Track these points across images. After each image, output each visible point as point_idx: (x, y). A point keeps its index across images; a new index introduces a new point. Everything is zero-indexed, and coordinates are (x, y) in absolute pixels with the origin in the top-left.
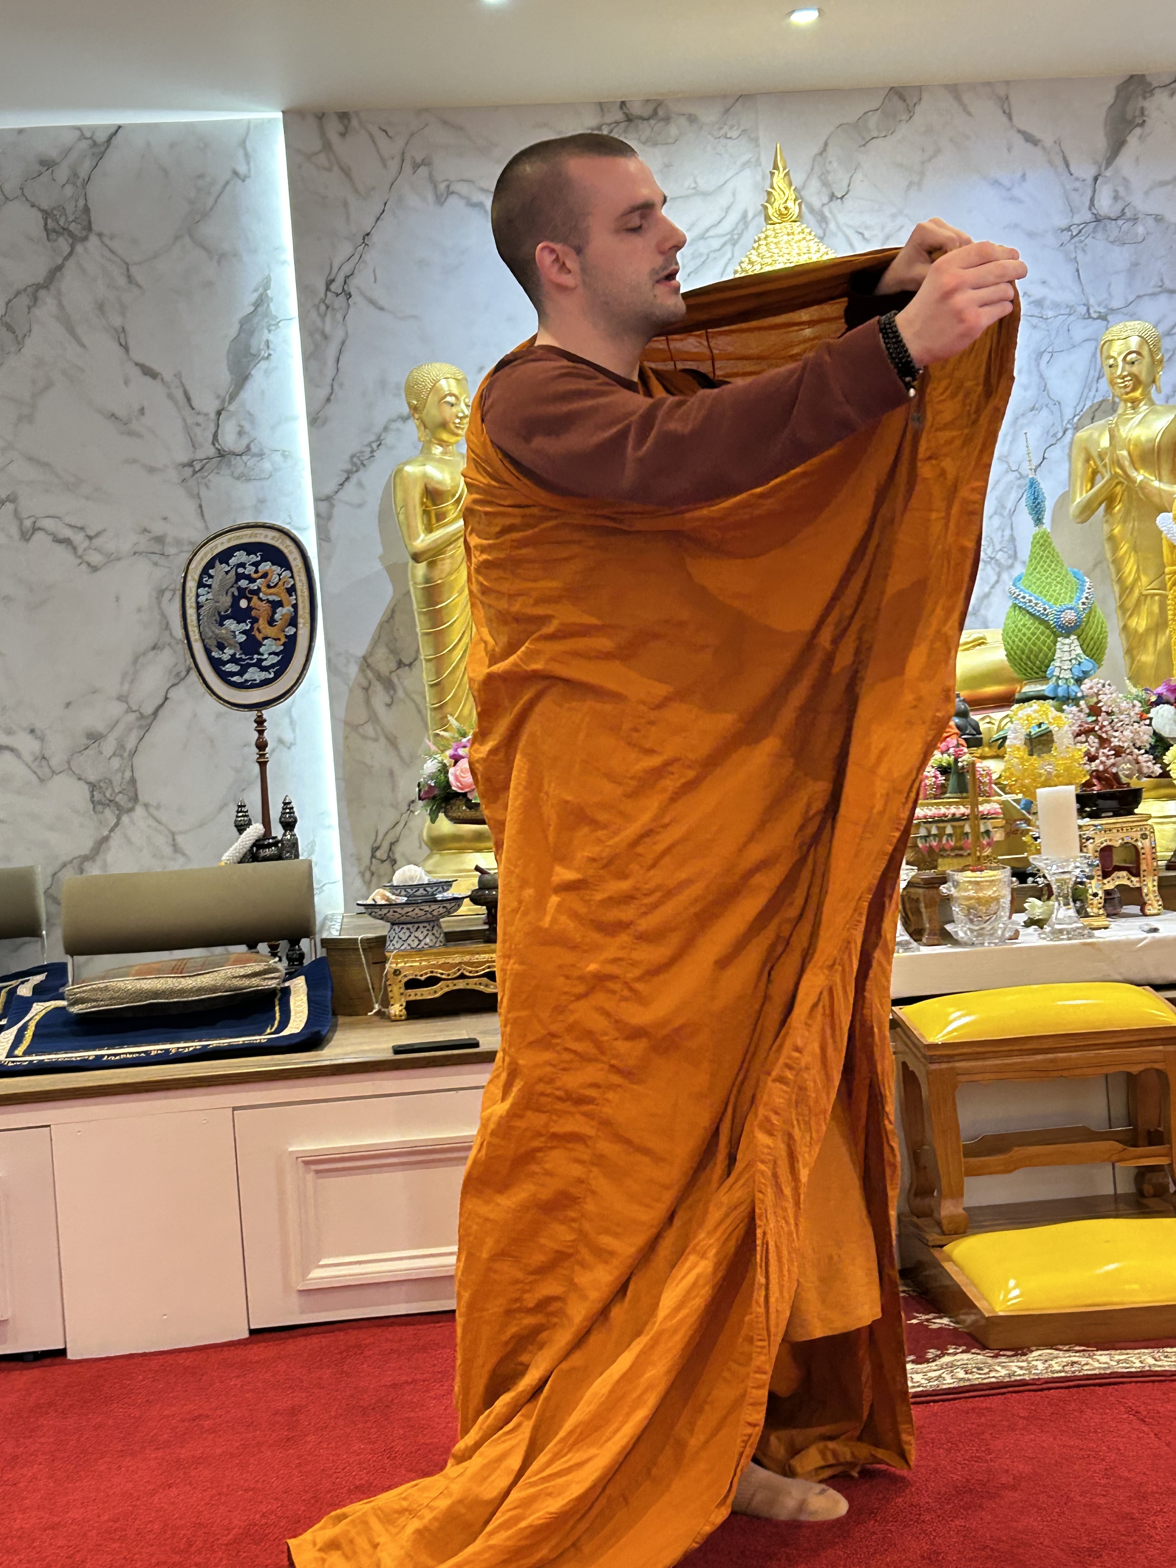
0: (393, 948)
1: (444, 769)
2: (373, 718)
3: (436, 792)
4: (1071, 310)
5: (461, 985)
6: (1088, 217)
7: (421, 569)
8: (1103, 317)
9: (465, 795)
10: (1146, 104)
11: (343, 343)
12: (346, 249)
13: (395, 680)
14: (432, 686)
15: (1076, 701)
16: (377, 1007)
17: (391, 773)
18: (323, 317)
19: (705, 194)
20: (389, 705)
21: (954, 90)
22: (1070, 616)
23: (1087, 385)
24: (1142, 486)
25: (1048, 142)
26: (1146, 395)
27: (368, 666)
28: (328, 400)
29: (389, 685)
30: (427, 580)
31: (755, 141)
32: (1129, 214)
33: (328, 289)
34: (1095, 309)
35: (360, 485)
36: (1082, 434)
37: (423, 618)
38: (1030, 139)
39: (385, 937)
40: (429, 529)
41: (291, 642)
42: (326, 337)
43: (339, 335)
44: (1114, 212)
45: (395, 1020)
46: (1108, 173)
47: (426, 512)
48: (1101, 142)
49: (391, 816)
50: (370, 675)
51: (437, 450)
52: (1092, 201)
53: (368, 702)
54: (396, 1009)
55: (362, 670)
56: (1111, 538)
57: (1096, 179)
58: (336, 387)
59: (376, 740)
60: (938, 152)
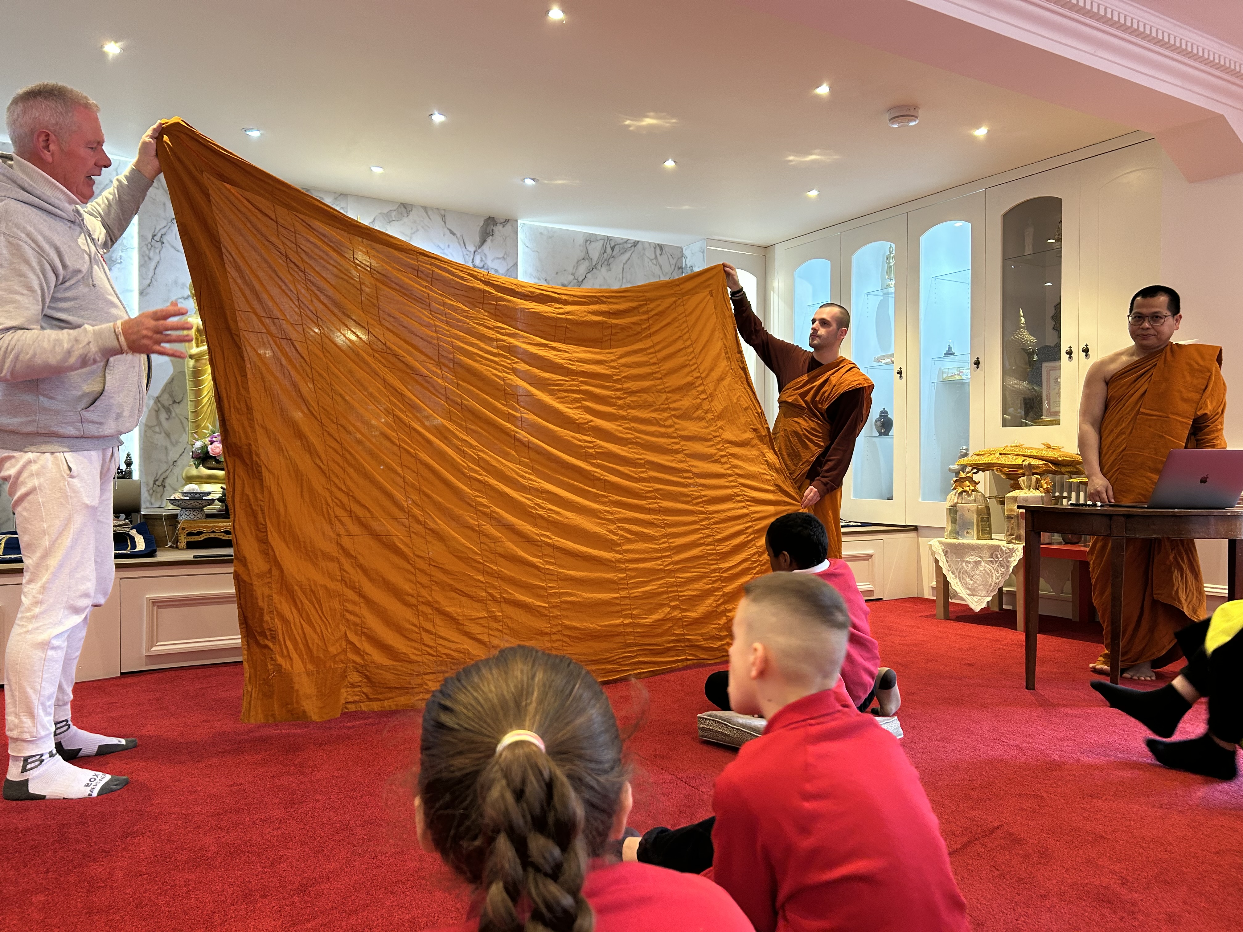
0: (182, 518)
1: (205, 446)
2: (159, 424)
3: (201, 455)
5: (212, 535)
7: (192, 362)
9: (215, 457)
10: (494, 228)
11: (158, 262)
12: (163, 223)
13: (171, 409)
16: (170, 544)
17: (166, 448)
18: (149, 250)
20: (167, 419)
21: (425, 208)
25: (458, 235)
27: (159, 401)
28: (149, 285)
29: (168, 410)
30: (194, 367)
32: (486, 267)
33: (153, 238)
37: (191, 383)
38: (452, 233)
39: (177, 514)
40: (197, 346)
42: (150, 259)
43: (157, 258)
44: (481, 265)
45: (182, 548)
46: (479, 251)
47: (197, 339)
48: (477, 239)
49: (164, 467)
50: (160, 405)
52: (473, 260)
53: (157, 417)
54: (182, 544)
55: (155, 403)
57: (475, 252)
58: (153, 280)
59: (160, 433)
60: (417, 230)
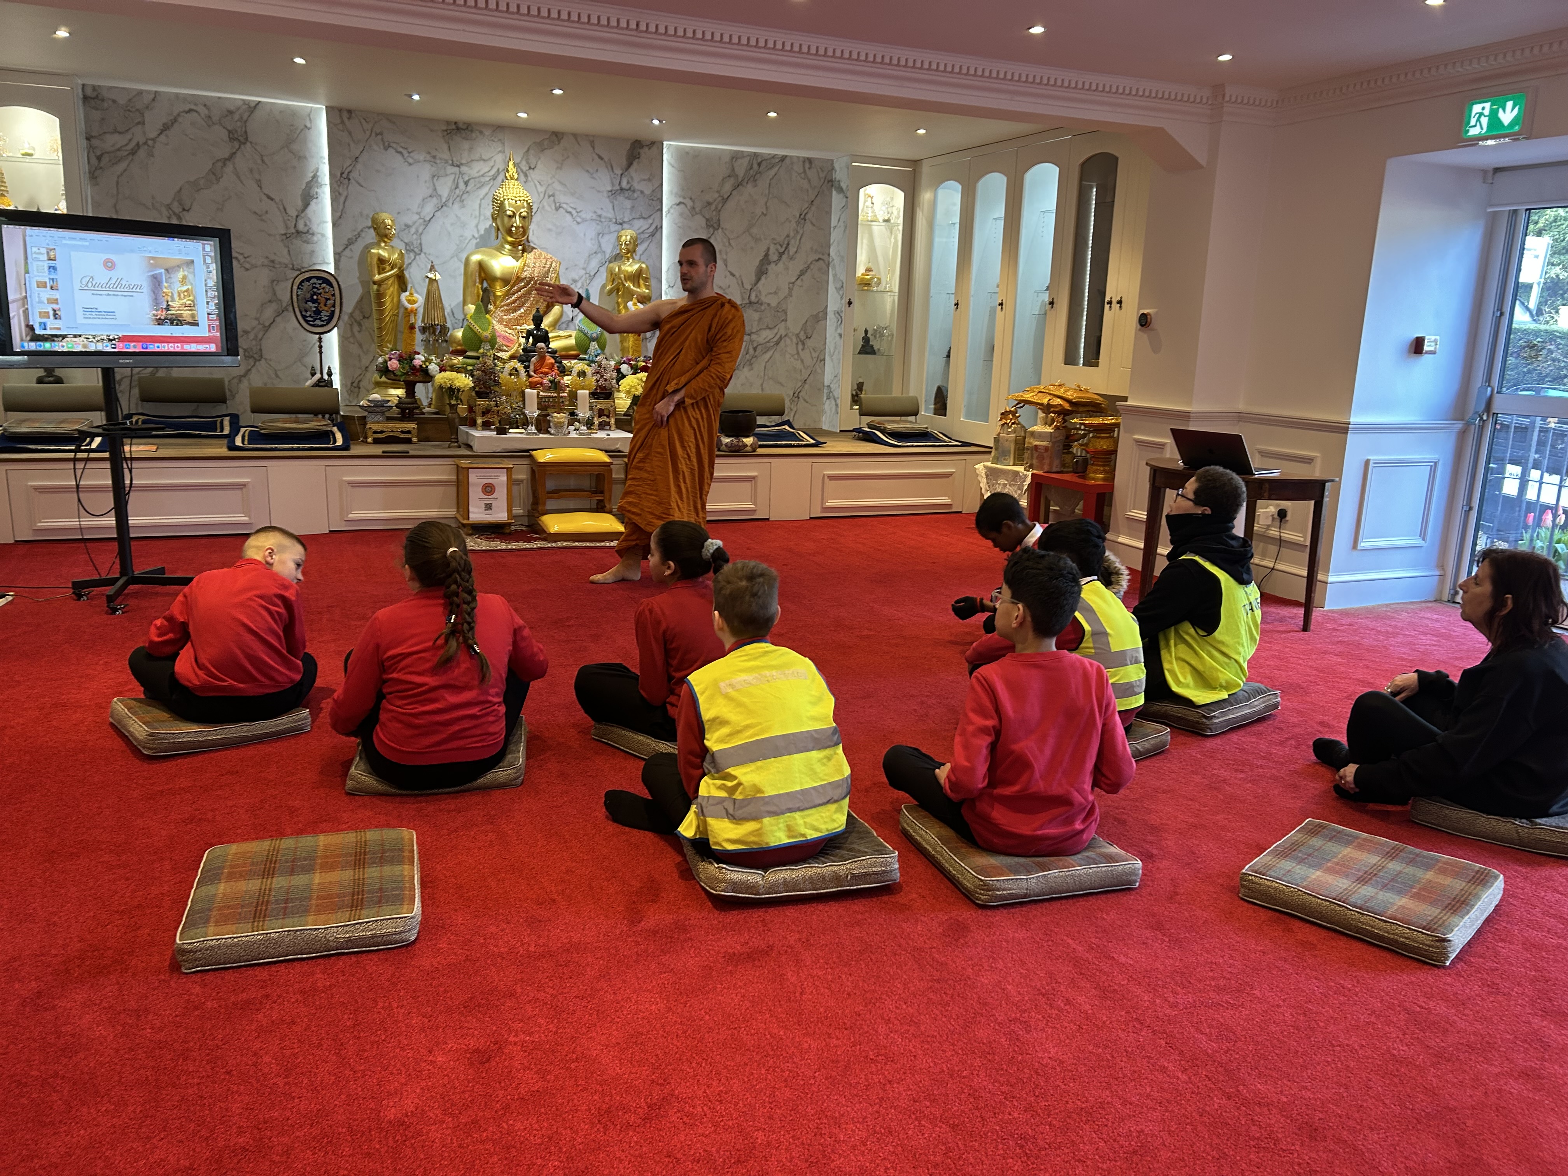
0: (369, 420)
2: (353, 335)
3: (383, 369)
4: (610, 220)
5: (392, 434)
6: (618, 188)
7: (375, 287)
8: (621, 224)
9: (393, 371)
10: (640, 152)
11: (346, 197)
12: (348, 162)
15: (595, 362)
16: (364, 439)
17: (359, 356)
18: (339, 186)
19: (484, 160)
20: (359, 332)
21: (575, 136)
22: (595, 335)
24: (628, 288)
25: (606, 160)
26: (632, 255)
27: (352, 317)
28: (340, 216)
29: (360, 325)
30: (378, 290)
31: (503, 144)
32: (632, 189)
33: (341, 176)
34: (619, 221)
35: (351, 250)
36: (611, 265)
37: (375, 303)
38: (601, 158)
39: (366, 417)
40: (379, 274)
41: (333, 313)
42: (340, 194)
43: (345, 194)
44: (627, 187)
45: (369, 443)
46: (626, 174)
47: (379, 267)
48: (624, 163)
49: (359, 372)
50: (353, 320)
51: (383, 244)
52: (620, 182)
53: (352, 330)
54: (370, 440)
55: (349, 318)
57: (622, 175)
58: (343, 212)
59: (355, 344)
60: (568, 157)
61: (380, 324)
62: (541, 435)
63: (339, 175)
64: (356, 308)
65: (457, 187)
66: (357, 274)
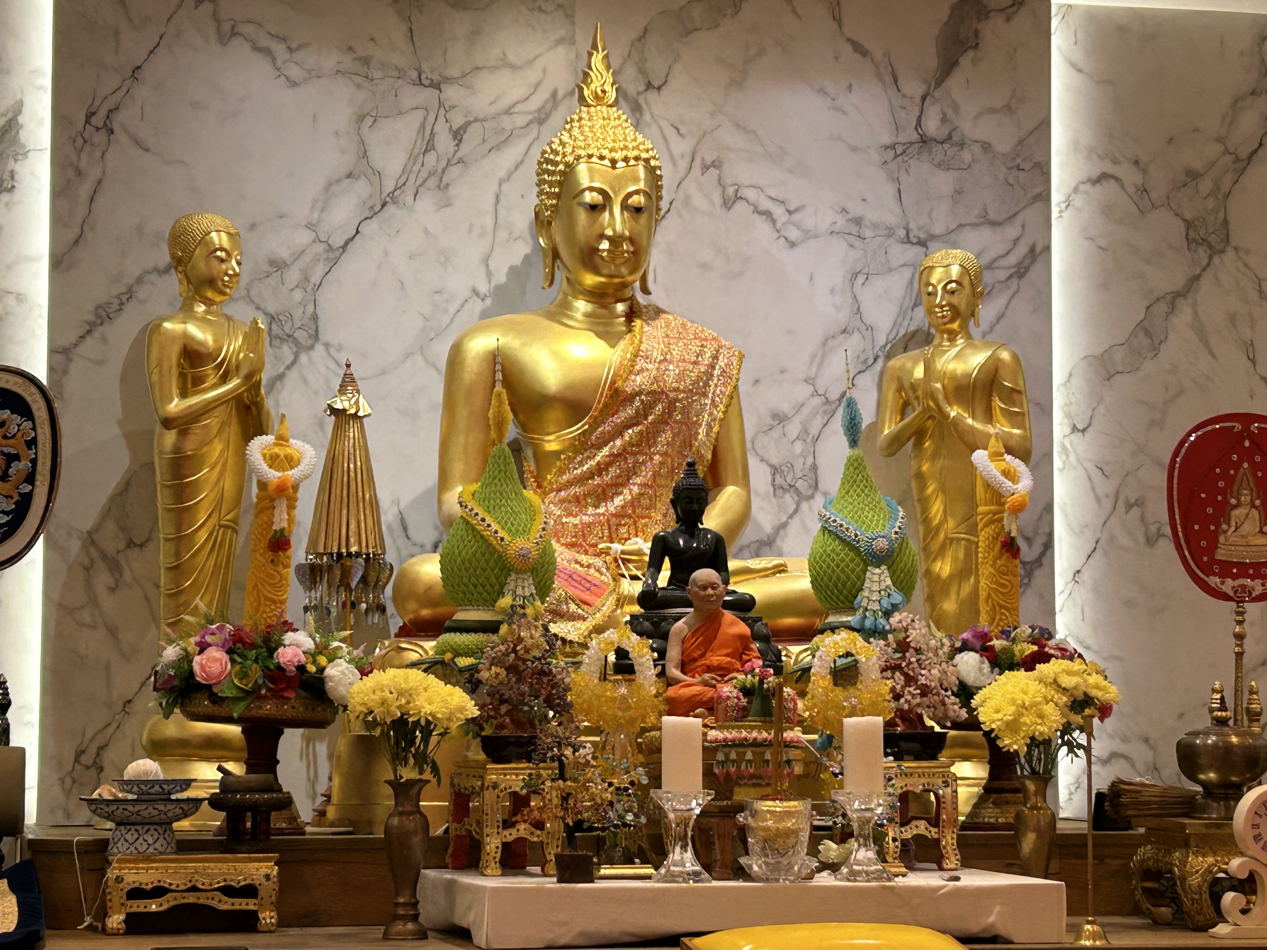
0: (118, 851)
1: (187, 658)
2: (93, 601)
3: (176, 682)
4: (890, 232)
5: (191, 899)
6: (915, 137)
7: (170, 438)
8: (922, 243)
9: (209, 687)
10: (980, 26)
11: (100, 182)
12: (112, 81)
13: (122, 561)
14: (169, 569)
15: (881, 634)
16: (88, 920)
17: (108, 667)
18: (79, 151)
19: (514, 68)
20: (112, 590)
22: (882, 544)
23: (902, 313)
24: (956, 423)
25: (878, 55)
26: (964, 327)
27: (93, 542)
28: (76, 242)
29: (115, 567)
30: (177, 449)
32: (955, 139)
33: (87, 122)
34: (915, 233)
35: (104, 339)
36: (895, 363)
37: (167, 492)
38: (859, 49)
39: (108, 840)
40: (184, 394)
41: (25, 502)
42: (79, 173)
43: (95, 173)
44: (941, 134)
45: (115, 934)
46: (937, 94)
47: (182, 376)
48: (932, 62)
50: (93, 552)
51: (200, 308)
52: (919, 120)
53: (88, 585)
54: (116, 920)
55: (84, 547)
56: (920, 476)
57: (924, 98)
58: (86, 228)
59: (93, 627)
60: (762, 52)
61: (178, 555)
62: (715, 883)
63: (82, 117)
64: (106, 514)
65: (430, 147)
66: (117, 411)
